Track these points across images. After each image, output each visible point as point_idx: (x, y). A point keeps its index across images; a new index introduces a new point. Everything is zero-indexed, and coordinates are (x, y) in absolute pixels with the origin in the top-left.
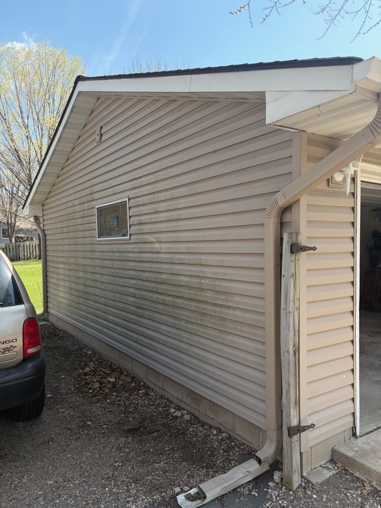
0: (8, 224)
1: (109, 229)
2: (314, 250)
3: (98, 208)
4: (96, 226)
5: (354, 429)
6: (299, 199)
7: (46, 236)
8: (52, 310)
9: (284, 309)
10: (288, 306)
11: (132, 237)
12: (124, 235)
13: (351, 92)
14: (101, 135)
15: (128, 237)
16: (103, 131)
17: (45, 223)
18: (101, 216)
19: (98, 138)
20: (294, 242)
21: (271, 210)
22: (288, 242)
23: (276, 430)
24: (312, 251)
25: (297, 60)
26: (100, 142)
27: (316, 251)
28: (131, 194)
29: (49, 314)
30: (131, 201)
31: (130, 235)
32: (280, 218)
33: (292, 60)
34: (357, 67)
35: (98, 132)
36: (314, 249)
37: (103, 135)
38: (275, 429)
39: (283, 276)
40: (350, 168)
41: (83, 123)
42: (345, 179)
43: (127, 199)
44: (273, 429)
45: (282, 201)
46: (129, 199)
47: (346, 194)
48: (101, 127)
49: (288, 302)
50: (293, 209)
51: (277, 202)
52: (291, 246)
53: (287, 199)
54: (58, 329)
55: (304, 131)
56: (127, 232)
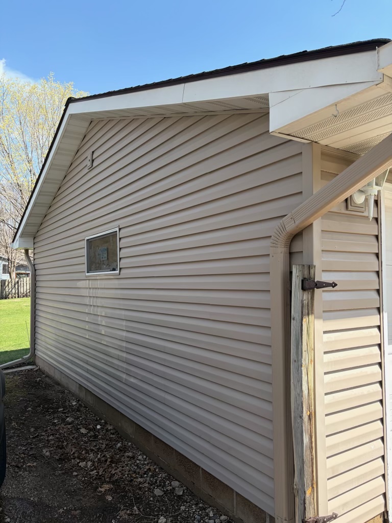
0: (8, 260)
1: (98, 263)
2: (333, 287)
3: (88, 240)
4: (85, 260)
5: (385, 514)
6: (311, 224)
7: (37, 271)
8: (39, 353)
9: (295, 361)
10: (300, 358)
11: (122, 272)
12: (114, 270)
13: (377, 83)
14: (93, 161)
15: (118, 272)
16: (94, 156)
17: (36, 257)
18: (90, 248)
19: (89, 164)
20: (306, 276)
21: (278, 237)
22: (298, 276)
23: (287, 519)
24: (331, 288)
25: (306, 51)
26: (92, 168)
27: (335, 288)
28: (122, 223)
29: (37, 357)
30: (122, 231)
31: (120, 269)
32: (289, 246)
33: (300, 52)
34: (384, 50)
35: (89, 158)
36: (334, 285)
37: (95, 161)
38: (285, 518)
39: (294, 319)
40: (372, 187)
41: (76, 149)
42: (366, 200)
43: (117, 229)
44: (284, 519)
45: (291, 226)
46: (120, 229)
47: (369, 219)
48: (93, 152)
49: (300, 353)
50: (305, 236)
51: (284, 228)
52: (302, 281)
53: (297, 223)
54: (44, 374)
55: (316, 142)
56: (117, 266)
